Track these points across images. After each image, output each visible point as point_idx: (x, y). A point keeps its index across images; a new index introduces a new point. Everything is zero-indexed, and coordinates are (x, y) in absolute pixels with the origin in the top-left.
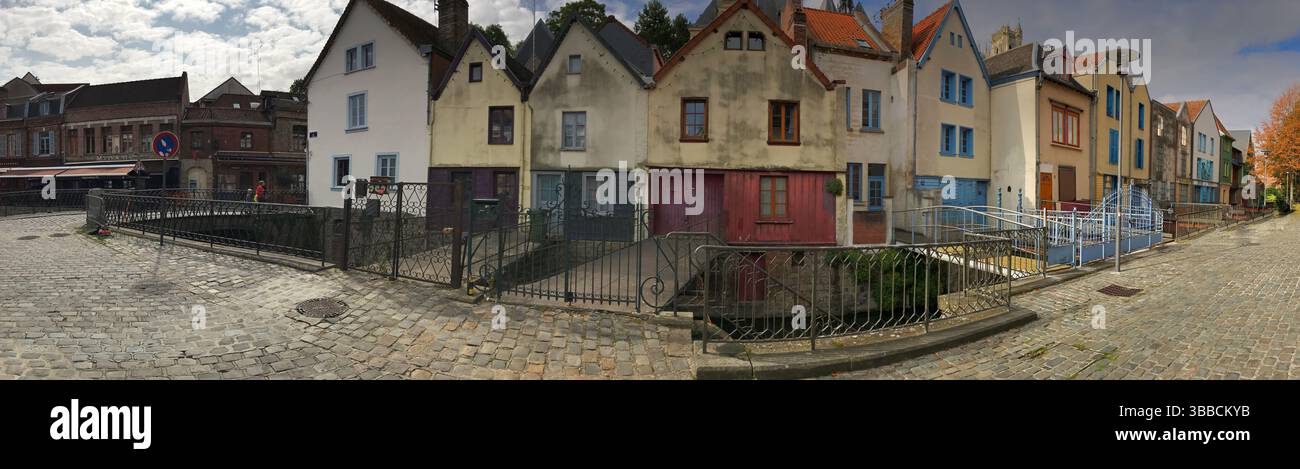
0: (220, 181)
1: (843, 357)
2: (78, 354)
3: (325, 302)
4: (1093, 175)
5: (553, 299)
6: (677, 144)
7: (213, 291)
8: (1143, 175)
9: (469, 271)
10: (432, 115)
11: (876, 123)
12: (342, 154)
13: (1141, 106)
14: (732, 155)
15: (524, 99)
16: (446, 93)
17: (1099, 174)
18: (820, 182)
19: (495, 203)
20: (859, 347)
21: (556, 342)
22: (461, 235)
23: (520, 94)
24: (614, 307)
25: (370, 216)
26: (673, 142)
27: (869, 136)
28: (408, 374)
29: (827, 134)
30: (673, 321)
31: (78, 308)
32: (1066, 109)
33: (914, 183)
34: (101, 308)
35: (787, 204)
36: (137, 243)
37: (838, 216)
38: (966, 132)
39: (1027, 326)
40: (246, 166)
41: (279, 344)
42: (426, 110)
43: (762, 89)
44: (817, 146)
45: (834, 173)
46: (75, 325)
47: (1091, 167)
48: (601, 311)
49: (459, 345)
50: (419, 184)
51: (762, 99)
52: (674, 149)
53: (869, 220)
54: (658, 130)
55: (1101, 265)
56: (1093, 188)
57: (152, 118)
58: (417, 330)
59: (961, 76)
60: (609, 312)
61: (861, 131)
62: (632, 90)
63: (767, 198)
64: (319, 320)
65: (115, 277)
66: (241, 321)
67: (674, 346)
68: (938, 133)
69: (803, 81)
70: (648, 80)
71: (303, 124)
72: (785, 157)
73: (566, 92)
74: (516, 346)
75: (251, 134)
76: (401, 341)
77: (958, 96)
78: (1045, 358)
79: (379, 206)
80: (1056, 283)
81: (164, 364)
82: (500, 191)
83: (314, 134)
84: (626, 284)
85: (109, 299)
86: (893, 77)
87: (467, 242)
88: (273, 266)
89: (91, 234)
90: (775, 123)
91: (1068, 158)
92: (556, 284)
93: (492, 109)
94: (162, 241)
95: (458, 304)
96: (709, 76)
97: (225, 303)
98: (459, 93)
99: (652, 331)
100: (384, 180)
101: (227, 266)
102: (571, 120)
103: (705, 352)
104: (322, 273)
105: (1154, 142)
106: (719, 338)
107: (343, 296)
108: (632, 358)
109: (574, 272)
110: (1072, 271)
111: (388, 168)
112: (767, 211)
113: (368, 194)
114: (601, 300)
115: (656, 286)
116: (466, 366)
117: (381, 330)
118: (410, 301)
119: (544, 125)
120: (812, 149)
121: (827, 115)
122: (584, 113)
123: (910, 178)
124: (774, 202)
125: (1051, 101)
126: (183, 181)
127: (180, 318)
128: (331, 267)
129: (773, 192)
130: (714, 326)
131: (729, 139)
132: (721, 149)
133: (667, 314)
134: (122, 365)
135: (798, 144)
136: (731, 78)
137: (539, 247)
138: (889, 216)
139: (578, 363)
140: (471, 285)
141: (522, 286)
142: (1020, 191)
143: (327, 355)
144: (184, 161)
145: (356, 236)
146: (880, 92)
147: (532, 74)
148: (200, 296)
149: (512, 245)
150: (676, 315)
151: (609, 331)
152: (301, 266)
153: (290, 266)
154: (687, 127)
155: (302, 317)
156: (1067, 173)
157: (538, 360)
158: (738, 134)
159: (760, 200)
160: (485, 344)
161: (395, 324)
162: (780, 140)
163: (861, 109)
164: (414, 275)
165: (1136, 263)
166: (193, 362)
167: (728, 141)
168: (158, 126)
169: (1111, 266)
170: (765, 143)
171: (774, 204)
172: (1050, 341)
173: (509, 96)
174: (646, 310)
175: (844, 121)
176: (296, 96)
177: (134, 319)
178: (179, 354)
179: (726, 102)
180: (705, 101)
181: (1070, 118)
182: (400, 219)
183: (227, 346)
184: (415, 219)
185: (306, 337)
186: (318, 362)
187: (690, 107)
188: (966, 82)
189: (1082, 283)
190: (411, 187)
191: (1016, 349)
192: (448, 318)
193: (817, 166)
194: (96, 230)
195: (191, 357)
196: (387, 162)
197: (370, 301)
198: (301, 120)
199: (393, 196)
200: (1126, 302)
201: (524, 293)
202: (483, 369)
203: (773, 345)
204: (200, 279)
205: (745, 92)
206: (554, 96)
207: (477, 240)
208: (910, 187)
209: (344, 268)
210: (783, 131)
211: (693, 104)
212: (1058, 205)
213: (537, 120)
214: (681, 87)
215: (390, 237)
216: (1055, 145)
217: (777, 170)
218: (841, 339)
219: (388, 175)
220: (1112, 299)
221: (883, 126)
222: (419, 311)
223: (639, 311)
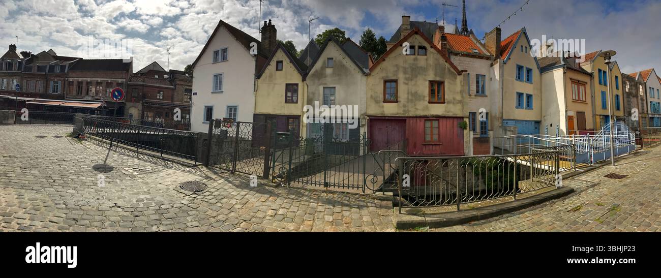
0: (145, 115)
1: (475, 213)
2: (59, 201)
3: (196, 183)
4: (594, 115)
5: (318, 186)
6: (382, 104)
7: (135, 173)
8: (621, 113)
9: (273, 170)
10: (256, 87)
11: (483, 91)
12: (209, 104)
13: (616, 77)
14: (410, 109)
15: (304, 80)
16: (264, 75)
17: (597, 115)
18: (456, 122)
19: (288, 135)
20: (482, 207)
21: (320, 209)
22: (269, 150)
23: (301, 78)
24: (350, 190)
25: (222, 139)
26: (379, 103)
27: (479, 98)
28: (239, 224)
29: (458, 97)
30: (383, 197)
31: (62, 176)
32: (579, 83)
33: (502, 123)
34: (74, 177)
35: (439, 134)
36: (98, 145)
37: (465, 140)
38: (529, 97)
39: (569, 196)
40: (159, 108)
41: (169, 204)
42: (253, 84)
43: (425, 75)
44: (454, 103)
45: (463, 118)
46: (59, 185)
47: (593, 112)
48: (343, 192)
49: (267, 209)
50: (248, 123)
51: (425, 80)
52: (380, 106)
53: (481, 142)
54: (372, 96)
55: (605, 163)
56: (595, 122)
57: (113, 79)
58: (244, 201)
59: (527, 68)
60: (348, 193)
61: (476, 96)
62: (359, 76)
63: (428, 131)
64: (191, 193)
65: (84, 161)
66: (149, 190)
67: (384, 210)
68: (515, 97)
69: (446, 70)
70: (367, 71)
71: (190, 88)
72: (437, 110)
73: (325, 77)
74: (298, 211)
75: (163, 92)
76: (235, 206)
77: (525, 78)
78: (581, 211)
79: (227, 133)
80: (581, 173)
81: (104, 210)
82: (290, 128)
83: (195, 94)
84: (357, 178)
85: (79, 173)
86: (491, 68)
87: (273, 154)
88: (169, 163)
89: (75, 137)
90: (432, 92)
91: (581, 108)
92: (319, 177)
93: (287, 85)
94: (111, 145)
95: (267, 188)
96: (398, 69)
97: (141, 180)
98: (271, 76)
99: (372, 203)
100: (231, 120)
101: (144, 160)
102: (327, 91)
103: (400, 213)
104: (195, 168)
105: (625, 95)
106: (406, 206)
107: (205, 180)
108: (361, 217)
109: (329, 172)
110: (589, 167)
111: (233, 113)
112: (428, 138)
113: (221, 127)
114: (344, 187)
115: (374, 179)
116: (270, 221)
117: (225, 200)
118: (241, 185)
119: (313, 94)
120: (451, 105)
121: (458, 88)
122: (335, 88)
123: (500, 121)
124: (431, 133)
125: (571, 79)
126: (126, 113)
127: (116, 186)
128: (200, 165)
129: (432, 127)
130: (403, 199)
131: (408, 100)
132: (404, 106)
133: (379, 194)
134: (82, 207)
135: (444, 103)
136: (409, 70)
137: (311, 158)
138: (491, 140)
139: (331, 220)
140: (274, 178)
141: (301, 179)
142: (558, 126)
143: (194, 212)
144: (127, 103)
145: (214, 149)
146: (485, 75)
147: (308, 67)
148: (128, 175)
149: (297, 157)
150: (384, 194)
151: (348, 203)
152: (184, 164)
153: (178, 163)
154: (387, 95)
155: (182, 191)
156: (581, 115)
157: (310, 218)
158: (413, 98)
159: (425, 132)
160: (281, 209)
161: (233, 197)
162: (434, 101)
163: (475, 85)
164: (244, 171)
165: (622, 162)
166: (120, 210)
167: (408, 102)
168: (116, 84)
169: (609, 163)
170: (427, 103)
171: (432, 134)
172: (582, 202)
173: (296, 78)
174: (368, 192)
175: (467, 91)
176: (188, 73)
177: (92, 184)
178: (113, 205)
179: (407, 82)
180: (396, 81)
181: (581, 87)
182: (237, 140)
183: (140, 203)
184: (246, 141)
185: (184, 202)
186: (189, 215)
187: (388, 84)
188: (529, 71)
189: (595, 173)
190: (244, 124)
191: (565, 207)
192: (261, 195)
193: (454, 114)
194: (78, 136)
195: (119, 207)
196: (232, 110)
197: (220, 184)
198: (189, 86)
199: (234, 128)
200: (621, 181)
201: (303, 182)
202: (279, 223)
203: (436, 208)
204: (129, 166)
205: (416, 77)
206: (319, 79)
207: (278, 153)
208: (500, 125)
209: (207, 166)
210: (436, 96)
211: (390, 84)
212: (578, 132)
213: (310, 91)
214: (383, 75)
215: (232, 150)
216: (574, 101)
217: (433, 116)
218: (472, 204)
219: (232, 118)
220: (612, 180)
221: (487, 93)
222: (246, 190)
223: (364, 192)
